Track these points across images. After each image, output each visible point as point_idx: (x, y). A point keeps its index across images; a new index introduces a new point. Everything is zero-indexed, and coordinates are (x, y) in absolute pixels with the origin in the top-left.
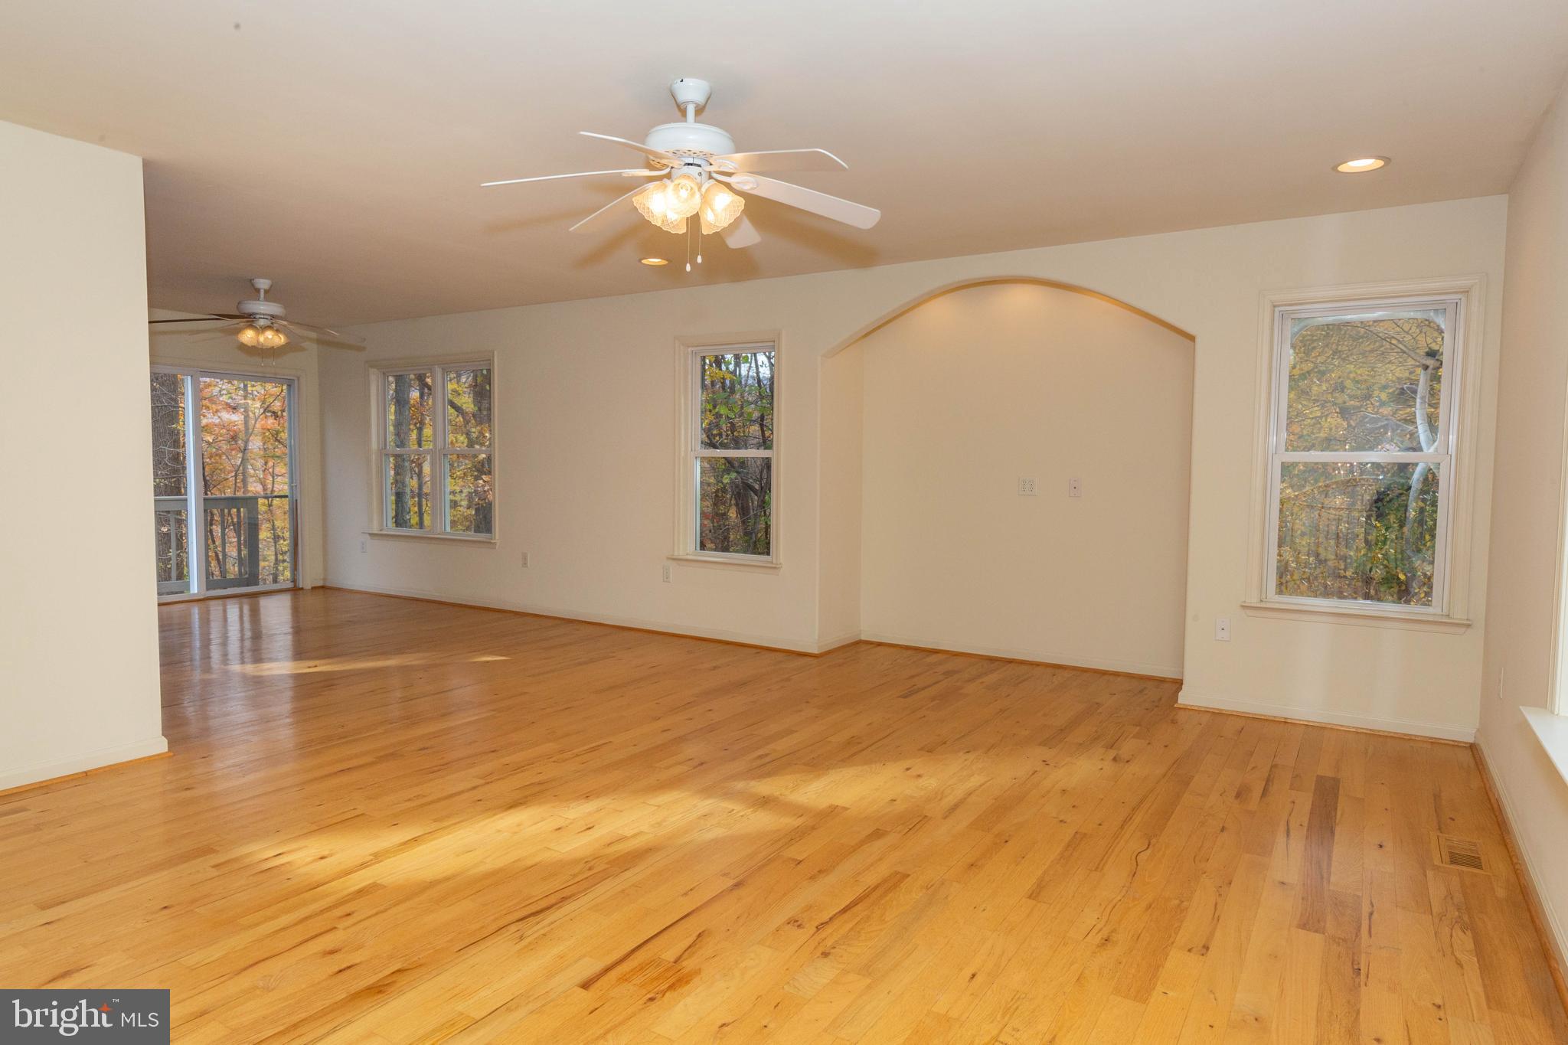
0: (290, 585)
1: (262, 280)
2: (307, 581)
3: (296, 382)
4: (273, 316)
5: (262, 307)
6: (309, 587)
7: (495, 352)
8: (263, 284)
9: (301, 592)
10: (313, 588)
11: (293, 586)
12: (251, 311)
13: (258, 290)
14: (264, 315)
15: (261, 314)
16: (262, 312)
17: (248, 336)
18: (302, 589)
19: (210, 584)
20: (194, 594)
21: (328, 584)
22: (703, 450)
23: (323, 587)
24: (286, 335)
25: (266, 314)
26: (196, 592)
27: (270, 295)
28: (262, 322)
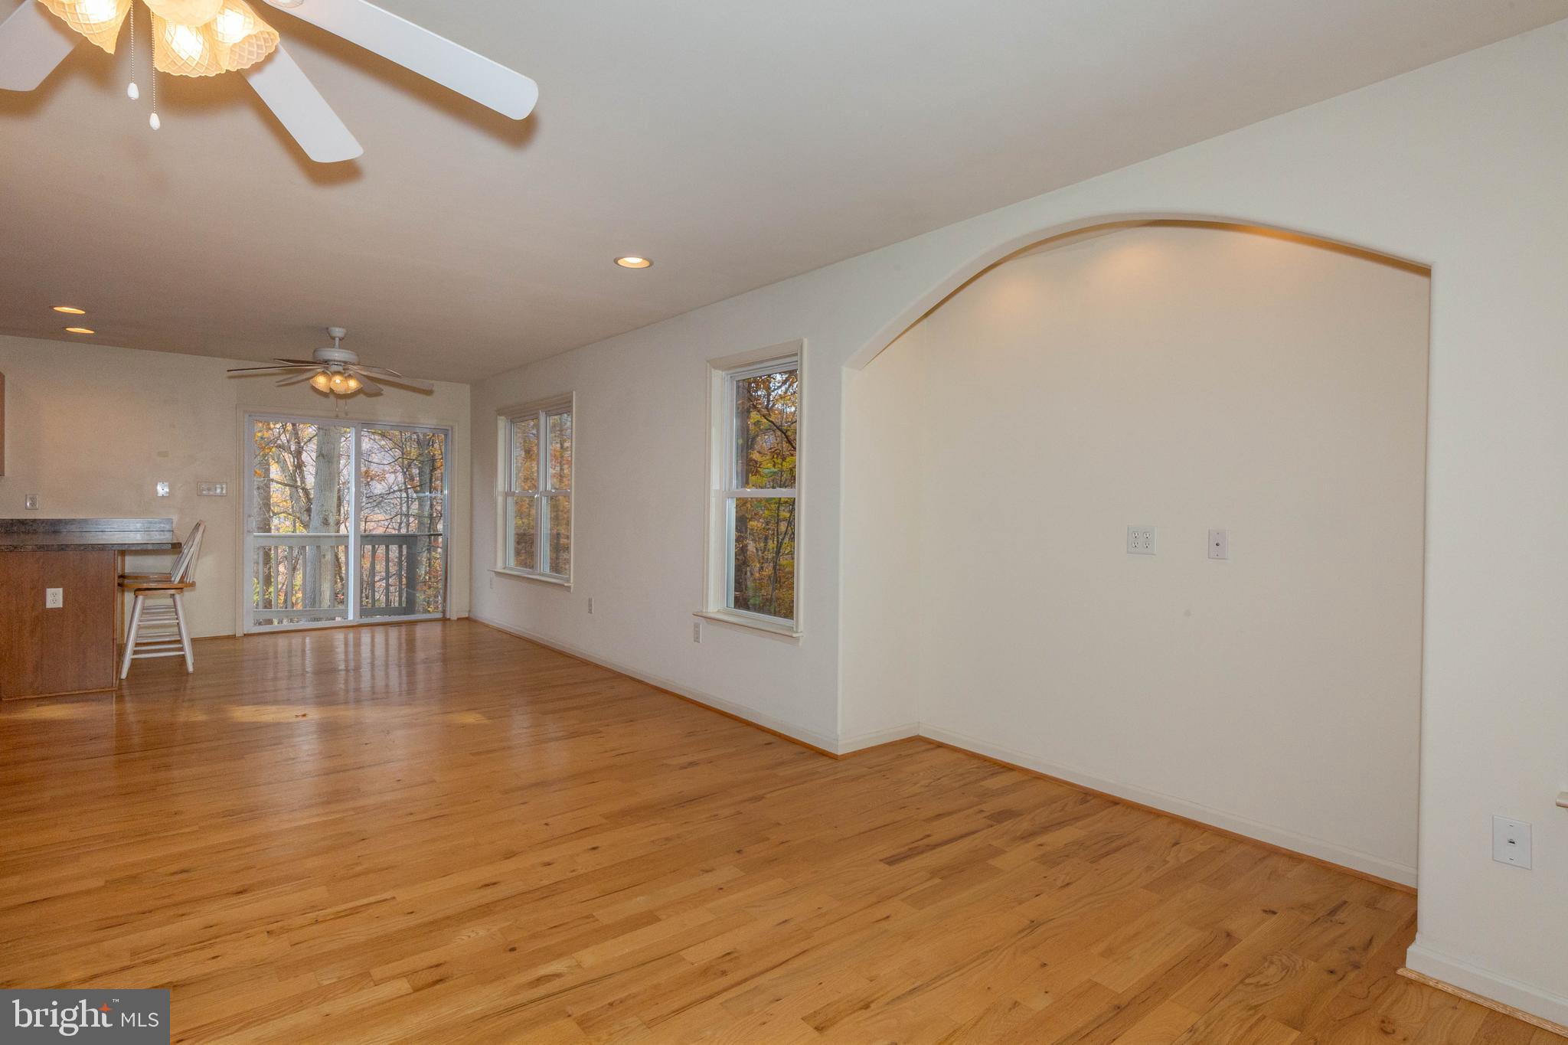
0: (439, 615)
1: (337, 329)
2: (453, 614)
3: (450, 432)
4: (345, 362)
5: (337, 354)
6: (454, 617)
7: (574, 393)
8: (338, 332)
9: (448, 622)
10: (458, 619)
11: (441, 616)
12: (326, 358)
13: (334, 338)
14: (337, 361)
15: (335, 361)
16: (336, 358)
17: (321, 381)
18: (449, 619)
19: (363, 611)
20: (350, 621)
21: (472, 616)
22: (740, 490)
23: (467, 619)
24: (359, 380)
25: (340, 361)
26: (352, 618)
27: (344, 343)
28: (335, 368)
